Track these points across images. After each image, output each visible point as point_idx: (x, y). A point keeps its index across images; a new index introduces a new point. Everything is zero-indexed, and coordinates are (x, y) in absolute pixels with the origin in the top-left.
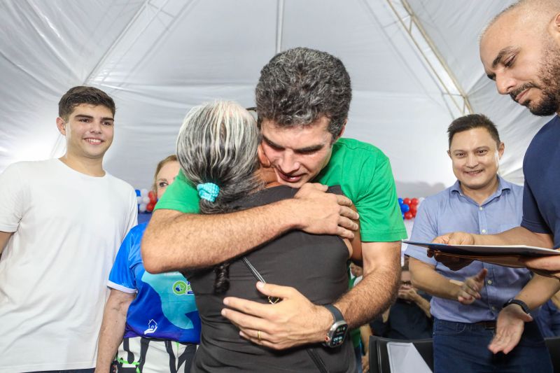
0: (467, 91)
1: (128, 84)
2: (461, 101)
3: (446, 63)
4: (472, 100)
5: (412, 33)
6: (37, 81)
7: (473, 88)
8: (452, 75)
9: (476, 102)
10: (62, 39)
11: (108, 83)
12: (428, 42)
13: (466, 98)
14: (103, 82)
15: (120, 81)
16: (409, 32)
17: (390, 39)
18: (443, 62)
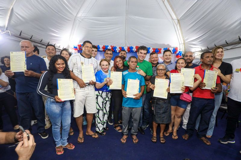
0: (179, 19)
1: (87, 16)
2: (176, 21)
3: (174, 10)
4: (180, 21)
5: (165, 3)
6: (64, 17)
7: (181, 18)
8: (175, 14)
9: (181, 22)
10: (69, 6)
11: (82, 16)
12: (169, 4)
13: (178, 20)
14: (81, 16)
15: (85, 16)
16: (164, 2)
17: (158, 3)
18: (173, 10)
